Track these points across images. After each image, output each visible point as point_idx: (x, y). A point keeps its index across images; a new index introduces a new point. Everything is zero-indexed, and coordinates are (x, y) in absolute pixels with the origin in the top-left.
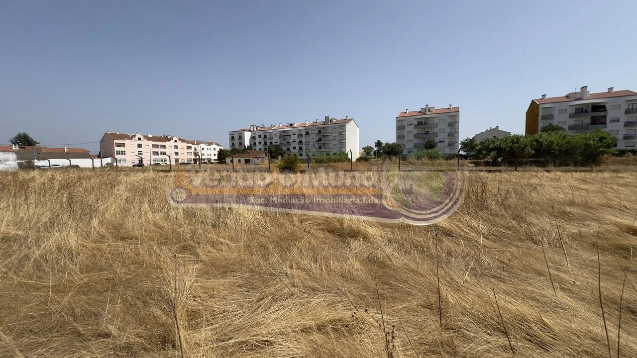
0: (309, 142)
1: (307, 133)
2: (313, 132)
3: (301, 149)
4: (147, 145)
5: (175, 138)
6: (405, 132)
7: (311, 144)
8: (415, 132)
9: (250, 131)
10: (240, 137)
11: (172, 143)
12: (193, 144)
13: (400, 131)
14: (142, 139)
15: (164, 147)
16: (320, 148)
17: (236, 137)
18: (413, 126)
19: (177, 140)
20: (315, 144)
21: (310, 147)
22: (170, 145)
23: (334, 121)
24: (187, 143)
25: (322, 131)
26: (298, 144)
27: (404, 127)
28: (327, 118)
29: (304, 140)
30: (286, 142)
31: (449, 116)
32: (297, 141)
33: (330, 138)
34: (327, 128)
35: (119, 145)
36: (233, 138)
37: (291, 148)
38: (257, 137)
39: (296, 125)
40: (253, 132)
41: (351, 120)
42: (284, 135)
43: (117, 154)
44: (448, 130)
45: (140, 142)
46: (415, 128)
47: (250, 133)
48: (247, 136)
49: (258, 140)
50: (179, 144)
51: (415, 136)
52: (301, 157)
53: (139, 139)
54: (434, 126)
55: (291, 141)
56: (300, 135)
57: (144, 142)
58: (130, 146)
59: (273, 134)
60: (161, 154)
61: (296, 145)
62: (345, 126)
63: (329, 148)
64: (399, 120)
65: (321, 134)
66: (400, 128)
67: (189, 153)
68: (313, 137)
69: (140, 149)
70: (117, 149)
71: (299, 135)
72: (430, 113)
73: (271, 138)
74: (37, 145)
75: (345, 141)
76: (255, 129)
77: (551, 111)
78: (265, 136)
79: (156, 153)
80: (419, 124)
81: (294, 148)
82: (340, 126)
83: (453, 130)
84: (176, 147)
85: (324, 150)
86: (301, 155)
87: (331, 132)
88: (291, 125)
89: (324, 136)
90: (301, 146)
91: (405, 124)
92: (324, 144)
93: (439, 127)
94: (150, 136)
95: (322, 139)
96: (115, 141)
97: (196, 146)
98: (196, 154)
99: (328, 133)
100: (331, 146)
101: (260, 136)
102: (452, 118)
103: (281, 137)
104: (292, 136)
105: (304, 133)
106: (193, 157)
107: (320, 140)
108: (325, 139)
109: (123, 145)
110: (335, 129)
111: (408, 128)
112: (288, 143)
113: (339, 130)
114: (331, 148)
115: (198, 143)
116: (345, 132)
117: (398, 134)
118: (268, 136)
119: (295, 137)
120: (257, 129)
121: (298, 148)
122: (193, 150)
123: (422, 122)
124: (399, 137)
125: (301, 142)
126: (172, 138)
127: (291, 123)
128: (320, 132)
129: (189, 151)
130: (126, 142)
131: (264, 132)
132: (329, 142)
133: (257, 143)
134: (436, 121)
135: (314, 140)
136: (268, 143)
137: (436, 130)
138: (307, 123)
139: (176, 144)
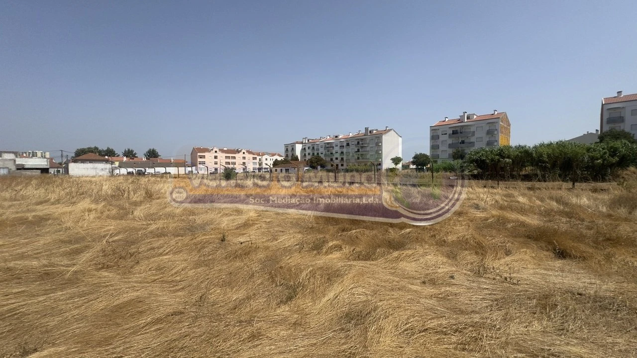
0: (349, 152)
1: (348, 145)
2: (353, 143)
3: (342, 159)
4: (222, 157)
5: (243, 151)
6: (439, 142)
7: (351, 154)
8: (450, 141)
9: (302, 143)
10: (293, 149)
11: (241, 155)
12: (259, 155)
13: (434, 141)
14: (218, 152)
15: (234, 158)
16: (358, 158)
17: (290, 149)
18: (448, 135)
19: (245, 152)
20: (355, 155)
21: (350, 157)
22: (239, 156)
23: (374, 132)
24: (254, 154)
25: (360, 142)
26: (340, 155)
27: (438, 137)
28: (366, 129)
29: (345, 150)
30: (329, 153)
31: (488, 123)
32: (339, 152)
33: (368, 149)
34: (365, 139)
35: (201, 157)
36: (287, 150)
37: (334, 159)
38: (307, 148)
39: (340, 137)
40: (304, 145)
41: (390, 130)
42: (328, 146)
43: (199, 163)
44: (486, 139)
45: (216, 154)
46: (449, 137)
47: (301, 145)
48: (299, 148)
49: (308, 151)
50: (247, 155)
51: (450, 146)
52: (343, 168)
53: (216, 152)
54: (470, 135)
55: (334, 152)
56: (342, 147)
57: (219, 154)
58: (209, 158)
59: (320, 146)
60: (232, 164)
61: (338, 155)
62: (382, 137)
63: (366, 159)
64: (433, 130)
65: (359, 145)
66: (434, 137)
67: (254, 163)
68: (353, 149)
69: (216, 160)
70: (199, 160)
71: (340, 146)
72: (469, 120)
73: (318, 150)
74: (159, 157)
75: (382, 152)
76: (307, 142)
77: (621, 112)
78: (313, 148)
79: (228, 163)
80: (454, 133)
81: (337, 159)
82: (376, 137)
83: (493, 139)
84: (244, 158)
85: (363, 160)
86: (342, 165)
87: (369, 143)
88: (336, 137)
89: (362, 147)
90: (342, 157)
91: (439, 133)
92: (362, 155)
93: (477, 135)
94: (225, 149)
95: (360, 150)
96: (198, 154)
97: (260, 157)
98: (260, 164)
99: (366, 143)
100: (368, 156)
101: (309, 148)
102: (490, 125)
103: (326, 148)
104: (335, 147)
105: (345, 144)
106: (258, 166)
107: (358, 151)
108: (363, 150)
109: (204, 157)
110: (372, 140)
111: (442, 138)
112: (332, 153)
113: (376, 141)
114: (369, 159)
115: (263, 155)
116: (381, 142)
117: (432, 144)
118: (315, 148)
119: (337, 149)
120: (308, 141)
121: (339, 159)
122: (258, 161)
123: (457, 131)
124: (434, 147)
125: (342, 153)
126: (241, 151)
127: (336, 135)
128: (358, 143)
129: (255, 161)
130: (206, 154)
131: (312, 144)
132: (367, 153)
133: (307, 154)
134: (472, 129)
135: (353, 151)
136: (316, 154)
137: (473, 139)
138: (351, 134)
139: (244, 155)
